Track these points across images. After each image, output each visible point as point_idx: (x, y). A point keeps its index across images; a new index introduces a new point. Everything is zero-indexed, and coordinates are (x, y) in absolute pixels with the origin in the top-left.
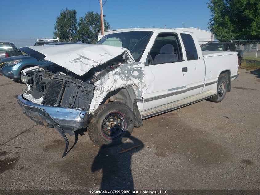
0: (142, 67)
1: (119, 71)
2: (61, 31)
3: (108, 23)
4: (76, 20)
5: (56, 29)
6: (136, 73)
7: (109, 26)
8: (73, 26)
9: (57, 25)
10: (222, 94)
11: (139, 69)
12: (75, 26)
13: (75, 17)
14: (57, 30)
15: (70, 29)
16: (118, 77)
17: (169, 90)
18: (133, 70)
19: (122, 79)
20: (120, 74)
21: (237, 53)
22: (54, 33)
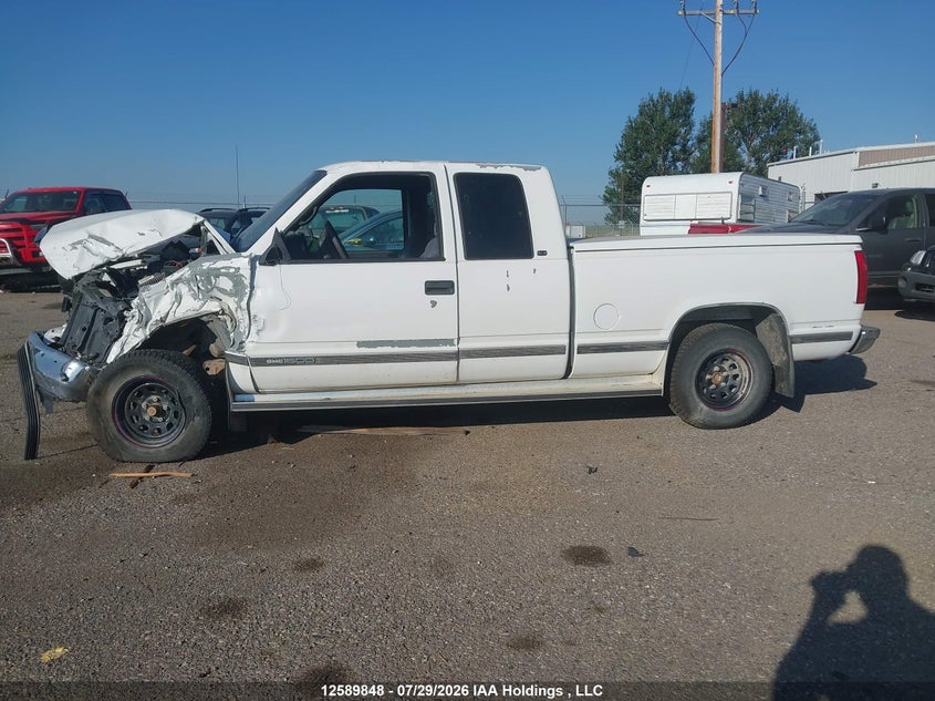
0: (239, 268)
1: (186, 275)
2: (632, 168)
3: (812, 129)
4: (689, 125)
5: (617, 159)
6: (225, 283)
7: (817, 138)
8: (678, 148)
9: (621, 146)
10: (739, 401)
11: (232, 270)
12: (684, 146)
13: (687, 116)
14: (620, 164)
15: (665, 159)
16: (184, 289)
17: (360, 344)
18: (217, 273)
19: (195, 297)
20: (188, 282)
21: (860, 241)
22: (611, 173)
